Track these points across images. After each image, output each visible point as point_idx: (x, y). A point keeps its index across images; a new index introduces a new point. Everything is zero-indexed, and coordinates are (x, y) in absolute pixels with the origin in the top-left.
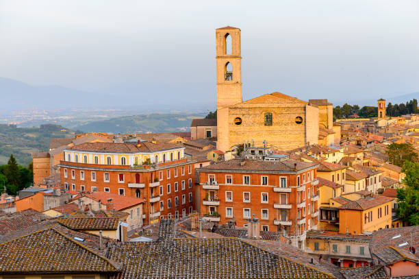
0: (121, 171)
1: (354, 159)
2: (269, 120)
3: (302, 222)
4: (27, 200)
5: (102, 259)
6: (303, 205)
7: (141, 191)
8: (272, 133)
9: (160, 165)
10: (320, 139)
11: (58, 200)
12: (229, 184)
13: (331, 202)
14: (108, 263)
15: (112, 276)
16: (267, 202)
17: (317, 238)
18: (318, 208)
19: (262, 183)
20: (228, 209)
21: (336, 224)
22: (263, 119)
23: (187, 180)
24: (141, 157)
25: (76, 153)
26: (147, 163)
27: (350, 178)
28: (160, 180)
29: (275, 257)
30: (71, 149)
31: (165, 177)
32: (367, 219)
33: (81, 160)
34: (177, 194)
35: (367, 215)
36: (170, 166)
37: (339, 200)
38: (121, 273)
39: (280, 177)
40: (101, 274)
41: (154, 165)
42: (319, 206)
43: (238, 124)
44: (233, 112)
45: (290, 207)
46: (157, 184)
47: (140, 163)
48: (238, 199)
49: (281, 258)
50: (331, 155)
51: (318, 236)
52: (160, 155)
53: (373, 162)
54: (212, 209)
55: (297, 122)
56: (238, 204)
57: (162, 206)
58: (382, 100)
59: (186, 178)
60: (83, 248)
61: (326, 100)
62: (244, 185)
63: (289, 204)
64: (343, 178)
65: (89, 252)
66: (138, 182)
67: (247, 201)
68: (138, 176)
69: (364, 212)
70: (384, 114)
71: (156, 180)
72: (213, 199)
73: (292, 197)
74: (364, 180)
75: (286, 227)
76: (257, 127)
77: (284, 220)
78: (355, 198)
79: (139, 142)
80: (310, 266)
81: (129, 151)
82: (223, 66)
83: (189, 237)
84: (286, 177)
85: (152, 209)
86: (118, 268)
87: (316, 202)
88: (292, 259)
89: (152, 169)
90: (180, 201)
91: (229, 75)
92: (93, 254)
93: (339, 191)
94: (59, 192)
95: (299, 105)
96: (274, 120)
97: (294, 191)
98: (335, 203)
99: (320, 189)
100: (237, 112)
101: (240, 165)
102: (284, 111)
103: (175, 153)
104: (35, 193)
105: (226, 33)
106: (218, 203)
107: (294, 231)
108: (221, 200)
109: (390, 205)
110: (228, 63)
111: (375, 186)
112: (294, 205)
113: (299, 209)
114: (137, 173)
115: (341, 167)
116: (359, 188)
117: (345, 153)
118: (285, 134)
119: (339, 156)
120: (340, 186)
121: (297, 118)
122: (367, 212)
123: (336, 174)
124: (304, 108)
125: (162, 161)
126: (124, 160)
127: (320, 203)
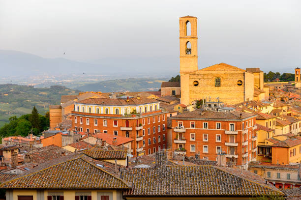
0: (116, 118)
1: (281, 111)
2: (218, 83)
3: (246, 155)
4: (50, 138)
5: (117, 179)
6: (246, 143)
7: (130, 133)
8: (220, 92)
9: (143, 114)
10: (255, 96)
11: (72, 139)
12: (193, 128)
13: (266, 141)
14: (122, 182)
15: (125, 191)
16: (220, 141)
17: (256, 167)
18: (257, 146)
19: (217, 127)
20: (192, 146)
21: (269, 157)
22: (214, 82)
23: (161, 125)
24: (130, 109)
25: (83, 106)
26: (134, 113)
27: (278, 124)
28: (143, 125)
29: (240, 179)
30: (79, 103)
31: (146, 123)
32: (292, 154)
33: (87, 111)
34: (154, 135)
35: (292, 151)
36: (150, 115)
37: (271, 140)
38: (131, 189)
39: (230, 123)
40: (118, 190)
41: (139, 115)
42: (257, 144)
43: (195, 85)
44: (192, 76)
45: (237, 145)
46: (141, 128)
47: (129, 113)
48: (199, 139)
49: (245, 180)
50: (264, 108)
51: (257, 166)
52: (143, 107)
53: (294, 113)
54: (181, 146)
55: (239, 85)
56: (199, 142)
57: (144, 143)
58: (298, 68)
59: (161, 124)
60: (104, 172)
61: (259, 69)
62: (204, 129)
63: (236, 142)
64: (274, 124)
65: (108, 175)
66: (127, 126)
67: (206, 141)
68: (127, 122)
69: (290, 149)
70: (299, 79)
71: (140, 125)
72: (181, 139)
73: (239, 138)
74: (289, 126)
76: (209, 88)
77: (232, 154)
78: (283, 139)
79: (128, 98)
80: (265, 186)
81: (121, 105)
82: (185, 44)
83: (175, 165)
84: (234, 123)
85: (138, 146)
86: (129, 186)
87: (255, 141)
88: (253, 181)
89: (138, 118)
90: (157, 140)
91: (188, 51)
92: (111, 176)
93: (271, 134)
94: (72, 133)
95: (239, 72)
96: (222, 83)
97: (240, 133)
98: (269, 142)
99: (258, 132)
100: (195, 76)
101: (201, 114)
102: (229, 76)
103: (153, 105)
104: (56, 134)
105: (186, 20)
106: (185, 142)
107: (241, 162)
108: (187, 139)
110: (188, 42)
111: (296, 130)
112: (240, 144)
113: (243, 147)
114: (127, 120)
115: (272, 117)
116: (285, 132)
117: (274, 106)
118: (230, 93)
119: (270, 109)
120: (272, 130)
121: (239, 81)
122: (292, 149)
123: (269, 122)
124: (244, 75)
125: (145, 112)
126: (117, 110)
127: (257, 142)
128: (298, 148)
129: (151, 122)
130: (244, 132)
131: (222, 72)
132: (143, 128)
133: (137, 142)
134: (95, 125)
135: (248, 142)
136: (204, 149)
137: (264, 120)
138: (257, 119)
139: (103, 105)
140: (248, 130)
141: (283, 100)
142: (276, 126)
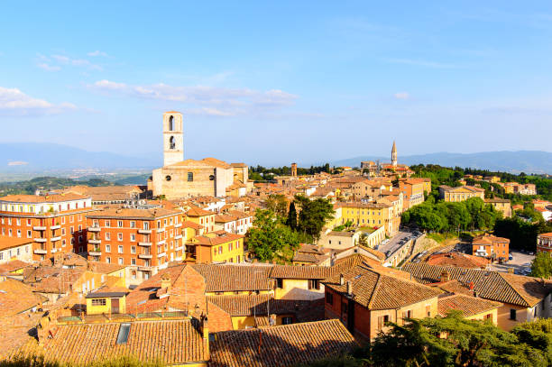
2: (191, 178)
3: (164, 254)
7: (44, 232)
8: (193, 187)
9: (63, 212)
12: (108, 227)
13: (193, 239)
16: (134, 241)
18: (183, 244)
19: (131, 226)
20: (107, 246)
21: (194, 256)
22: (187, 177)
24: (47, 207)
26: (51, 210)
28: (62, 223)
32: (217, 253)
35: (217, 249)
37: (199, 239)
39: (144, 222)
41: (56, 212)
42: (185, 242)
43: (168, 180)
44: (165, 171)
45: (151, 244)
46: (59, 227)
47: (45, 211)
50: (213, 204)
52: (65, 204)
55: (211, 180)
56: (113, 242)
57: (64, 243)
58: (294, 164)
61: (243, 164)
62: (118, 227)
63: (150, 242)
64: (212, 221)
66: (41, 225)
68: (42, 221)
69: (213, 248)
70: (295, 174)
71: (58, 224)
72: (97, 239)
73: (153, 237)
74: (235, 222)
75: (147, 259)
76: (182, 183)
77: (147, 254)
78: (212, 236)
79: (47, 195)
81: (38, 202)
82: (169, 139)
84: (148, 222)
87: (181, 239)
89: (53, 216)
95: (212, 167)
96: (194, 178)
97: (155, 232)
98: (196, 240)
99: (186, 230)
100: (168, 171)
101: (117, 212)
102: (201, 171)
103: (81, 202)
107: (154, 262)
108: (103, 239)
109: (242, 240)
110: (172, 137)
111: (246, 226)
112: (154, 243)
113: (159, 246)
114: (41, 219)
115: (210, 213)
116: (228, 228)
117: (227, 202)
118: (202, 187)
119: (221, 204)
120: (202, 227)
121: (211, 176)
122: (217, 247)
123: (204, 218)
124: (215, 170)
125: (66, 209)
126: (32, 208)
127: (185, 240)
128: (225, 246)
130: (160, 230)
131: (195, 167)
132: (62, 226)
133: (54, 242)
134: (10, 223)
135: (168, 241)
136: (119, 249)
137: (197, 217)
138: (190, 216)
139: (18, 202)
140: (168, 229)
141: (258, 194)
142: (216, 222)
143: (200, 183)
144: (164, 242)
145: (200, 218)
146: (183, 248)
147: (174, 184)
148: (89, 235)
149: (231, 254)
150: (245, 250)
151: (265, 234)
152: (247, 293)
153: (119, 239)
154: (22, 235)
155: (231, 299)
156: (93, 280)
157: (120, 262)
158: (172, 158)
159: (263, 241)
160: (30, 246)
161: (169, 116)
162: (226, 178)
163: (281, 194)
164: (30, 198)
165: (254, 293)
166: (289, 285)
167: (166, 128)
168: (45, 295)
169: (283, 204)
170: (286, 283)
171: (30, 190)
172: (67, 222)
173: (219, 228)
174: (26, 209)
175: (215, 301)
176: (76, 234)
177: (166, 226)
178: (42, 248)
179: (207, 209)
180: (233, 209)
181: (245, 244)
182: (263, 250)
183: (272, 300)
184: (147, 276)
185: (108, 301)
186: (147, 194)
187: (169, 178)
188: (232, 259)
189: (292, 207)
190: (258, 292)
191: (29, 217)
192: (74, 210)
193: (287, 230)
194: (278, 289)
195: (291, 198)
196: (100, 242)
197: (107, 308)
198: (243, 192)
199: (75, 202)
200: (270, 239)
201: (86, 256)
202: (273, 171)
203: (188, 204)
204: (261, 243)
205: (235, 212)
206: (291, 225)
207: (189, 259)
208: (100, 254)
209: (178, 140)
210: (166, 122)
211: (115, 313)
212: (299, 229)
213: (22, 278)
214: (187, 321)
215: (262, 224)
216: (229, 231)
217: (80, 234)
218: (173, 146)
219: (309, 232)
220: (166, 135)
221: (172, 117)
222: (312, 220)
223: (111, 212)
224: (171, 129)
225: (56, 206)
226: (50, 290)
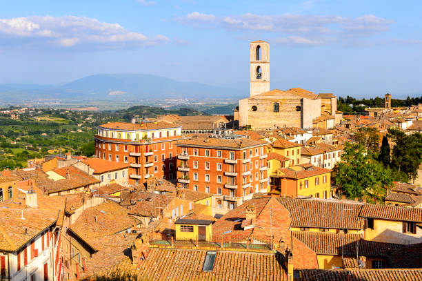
1: (318, 139)
2: (277, 108)
3: (249, 185)
6: (247, 173)
8: (279, 117)
9: (155, 139)
12: (196, 156)
13: (278, 171)
16: (220, 170)
18: (268, 176)
19: (217, 155)
20: (195, 174)
21: (278, 189)
22: (272, 107)
24: (141, 135)
26: (145, 138)
28: (155, 150)
32: (303, 187)
35: (303, 183)
36: (164, 141)
37: (285, 170)
39: (230, 152)
41: (149, 140)
42: (269, 174)
44: (251, 101)
45: (236, 174)
46: (152, 153)
47: (140, 138)
50: (299, 136)
52: (157, 132)
55: (298, 110)
56: (200, 171)
57: (156, 169)
58: (388, 95)
61: (332, 94)
62: (206, 156)
63: (236, 172)
64: (298, 153)
66: (137, 152)
68: (137, 147)
69: (299, 181)
70: (389, 105)
71: (151, 151)
72: (186, 167)
73: (238, 167)
74: (322, 155)
75: (233, 190)
76: (268, 113)
77: (233, 184)
78: (298, 169)
79: (142, 123)
81: (133, 130)
82: (256, 69)
84: (234, 152)
87: (265, 171)
89: (146, 143)
93: (286, 163)
94: (69, 158)
95: (298, 97)
96: (281, 108)
97: (239, 161)
98: (281, 173)
99: (271, 162)
100: (254, 102)
101: (205, 141)
102: (287, 102)
103: (171, 131)
108: (191, 167)
109: (329, 175)
110: (259, 67)
111: (333, 159)
112: (239, 173)
113: (244, 177)
114: (136, 145)
115: (296, 145)
116: (314, 161)
117: (313, 134)
118: (288, 118)
119: (307, 137)
120: (288, 160)
121: (297, 107)
122: (303, 181)
123: (290, 150)
124: (302, 100)
125: (158, 137)
126: (128, 135)
127: (270, 172)
128: (311, 180)
129: (167, 148)
130: (245, 161)
131: (282, 98)
132: (155, 153)
133: (147, 168)
134: (110, 149)
135: (253, 172)
136: (206, 177)
137: (283, 148)
138: (276, 148)
139: (117, 129)
140: (253, 160)
141: (347, 126)
142: (302, 155)
143: (287, 114)
144: (249, 173)
145: (286, 150)
146: (268, 180)
147: (261, 114)
148: (178, 162)
149: (318, 189)
150: (333, 185)
151: (354, 169)
152: (334, 231)
153: (206, 168)
154: (120, 160)
155: (317, 237)
156: (182, 207)
157: (207, 191)
158: (259, 89)
159: (352, 176)
160: (126, 170)
161: (256, 45)
162: (313, 109)
163: (373, 127)
164: (127, 125)
165: (342, 232)
166: (381, 226)
167: (253, 58)
168: (139, 218)
169: (375, 138)
170: (377, 223)
171: (127, 118)
172: (159, 149)
173: (305, 161)
174: (124, 136)
175: (300, 237)
176: (166, 162)
177: (251, 156)
178: (137, 173)
179: (293, 141)
180: (319, 142)
181: (332, 179)
182: (352, 186)
183: (362, 241)
184: (232, 206)
185: (196, 228)
186: (233, 124)
187: (255, 109)
188: (318, 194)
189: (385, 141)
190: (346, 231)
191: (125, 143)
192: (165, 138)
193: (379, 167)
194: (368, 230)
195: (384, 131)
196: (188, 170)
197: (194, 235)
198: (331, 124)
199: (167, 130)
200: (360, 176)
201: (175, 182)
202: (364, 102)
203: (274, 136)
204: (350, 178)
205: (323, 145)
206: (383, 160)
207: (274, 191)
208: (189, 182)
209: (265, 70)
210: (253, 52)
211: (202, 240)
212: (393, 165)
213: (119, 200)
214: (272, 255)
215: (352, 158)
216: (316, 164)
217: (171, 161)
218: (259, 76)
219: (404, 169)
220: (252, 65)
221: (258, 47)
222: (407, 156)
223: (199, 141)
224: (258, 58)
225: (149, 134)
226: (143, 214)
